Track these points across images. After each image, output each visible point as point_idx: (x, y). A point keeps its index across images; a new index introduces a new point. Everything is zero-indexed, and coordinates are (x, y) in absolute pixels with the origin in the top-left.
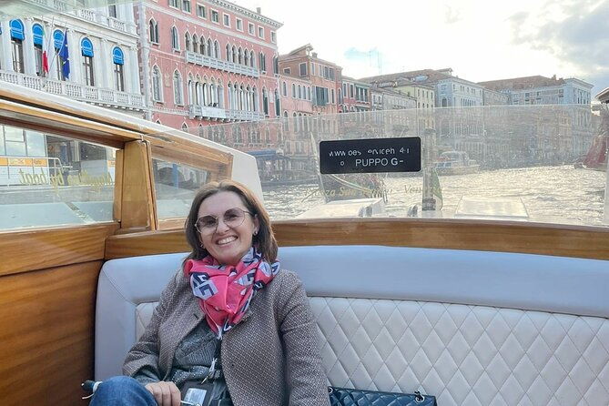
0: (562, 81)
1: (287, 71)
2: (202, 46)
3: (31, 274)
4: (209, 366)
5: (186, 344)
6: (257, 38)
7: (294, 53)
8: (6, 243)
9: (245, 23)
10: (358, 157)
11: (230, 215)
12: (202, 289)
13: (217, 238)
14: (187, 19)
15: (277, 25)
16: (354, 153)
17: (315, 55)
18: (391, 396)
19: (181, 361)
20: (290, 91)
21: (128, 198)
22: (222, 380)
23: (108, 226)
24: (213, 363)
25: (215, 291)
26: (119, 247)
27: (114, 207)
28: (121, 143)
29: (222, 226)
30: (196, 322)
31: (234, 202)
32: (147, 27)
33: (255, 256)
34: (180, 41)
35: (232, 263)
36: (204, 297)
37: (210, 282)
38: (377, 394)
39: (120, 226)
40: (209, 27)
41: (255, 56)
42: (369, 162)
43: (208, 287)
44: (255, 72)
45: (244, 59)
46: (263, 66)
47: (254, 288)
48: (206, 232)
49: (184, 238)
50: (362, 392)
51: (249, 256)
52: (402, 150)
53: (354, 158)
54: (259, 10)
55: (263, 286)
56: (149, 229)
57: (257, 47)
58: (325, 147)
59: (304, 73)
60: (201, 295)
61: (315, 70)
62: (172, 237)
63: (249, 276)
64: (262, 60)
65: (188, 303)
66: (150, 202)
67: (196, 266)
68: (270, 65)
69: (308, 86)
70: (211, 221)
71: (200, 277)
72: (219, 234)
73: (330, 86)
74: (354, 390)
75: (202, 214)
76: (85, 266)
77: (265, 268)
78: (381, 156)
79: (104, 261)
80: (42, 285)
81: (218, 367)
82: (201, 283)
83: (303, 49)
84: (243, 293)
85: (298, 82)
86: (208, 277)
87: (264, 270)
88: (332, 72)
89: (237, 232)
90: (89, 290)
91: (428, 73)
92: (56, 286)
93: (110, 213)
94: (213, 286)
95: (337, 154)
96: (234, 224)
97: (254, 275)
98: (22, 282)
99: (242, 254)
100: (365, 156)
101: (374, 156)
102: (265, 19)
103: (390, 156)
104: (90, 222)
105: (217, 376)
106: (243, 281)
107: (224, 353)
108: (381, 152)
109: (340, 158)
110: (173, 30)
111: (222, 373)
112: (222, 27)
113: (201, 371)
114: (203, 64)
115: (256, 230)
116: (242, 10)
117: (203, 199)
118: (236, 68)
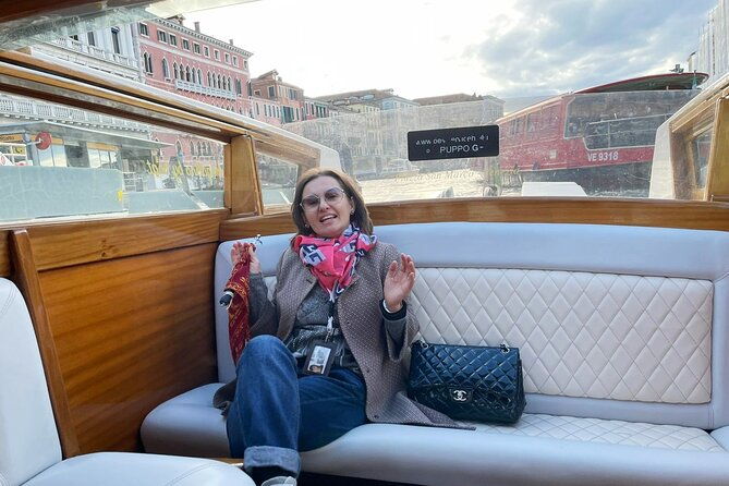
0: (481, 98)
1: (257, 93)
2: (188, 74)
3: (160, 254)
4: (326, 325)
5: (306, 306)
6: (232, 66)
7: (262, 78)
8: (140, 225)
9: (222, 54)
10: (442, 144)
11: (330, 196)
12: (312, 257)
13: (321, 215)
14: (174, 52)
15: (248, 55)
16: (439, 141)
17: (280, 79)
18: (480, 349)
19: (303, 321)
20: (261, 110)
21: (235, 188)
22: (341, 337)
23: (220, 212)
24: (330, 320)
25: (324, 258)
26: (232, 230)
27: (225, 195)
28: (228, 137)
29: (324, 204)
30: (311, 286)
31: (333, 184)
32: (142, 60)
33: (354, 230)
34: (170, 71)
35: (336, 236)
36: (314, 264)
37: (318, 251)
38: (467, 348)
39: (230, 213)
40: (193, 58)
41: (232, 83)
42: (452, 149)
43: (316, 255)
44: (232, 95)
45: (223, 85)
46: (239, 91)
47: (357, 255)
48: (310, 211)
49: (292, 220)
50: (454, 348)
51: (349, 230)
52: (482, 138)
53: (439, 145)
54: (231, 41)
55: (366, 253)
56: (257, 214)
57: (233, 73)
58: (413, 137)
59: (272, 95)
60: (310, 262)
61: (282, 92)
62: (281, 220)
63: (351, 245)
64: (238, 84)
65: (298, 271)
66: (257, 191)
67: (305, 240)
68: (244, 89)
69: (276, 105)
70: (314, 201)
71: (309, 248)
72: (322, 211)
73: (294, 105)
74: (446, 346)
75: (306, 196)
76: (205, 247)
77: (364, 239)
78: (462, 144)
79: (219, 243)
80: (169, 263)
81: (336, 325)
82: (309, 252)
83: (271, 74)
84: (347, 259)
85: (269, 103)
86: (316, 247)
87: (363, 240)
88: (295, 94)
89: (336, 211)
90: (207, 268)
91: (374, 92)
92: (182, 264)
93: (221, 201)
94: (321, 254)
95: (423, 142)
96: (332, 203)
97: (355, 244)
98: (154, 260)
99: (342, 229)
100: (449, 144)
101: (457, 144)
102: (238, 50)
103: (471, 143)
104: (204, 208)
105: (336, 333)
106: (346, 249)
107: (341, 313)
108: (463, 139)
109: (427, 146)
110: (163, 62)
111: (340, 331)
112: (203, 57)
113: (320, 330)
114: (190, 90)
115: (353, 210)
116: (218, 43)
117: (306, 183)
118: (217, 92)
